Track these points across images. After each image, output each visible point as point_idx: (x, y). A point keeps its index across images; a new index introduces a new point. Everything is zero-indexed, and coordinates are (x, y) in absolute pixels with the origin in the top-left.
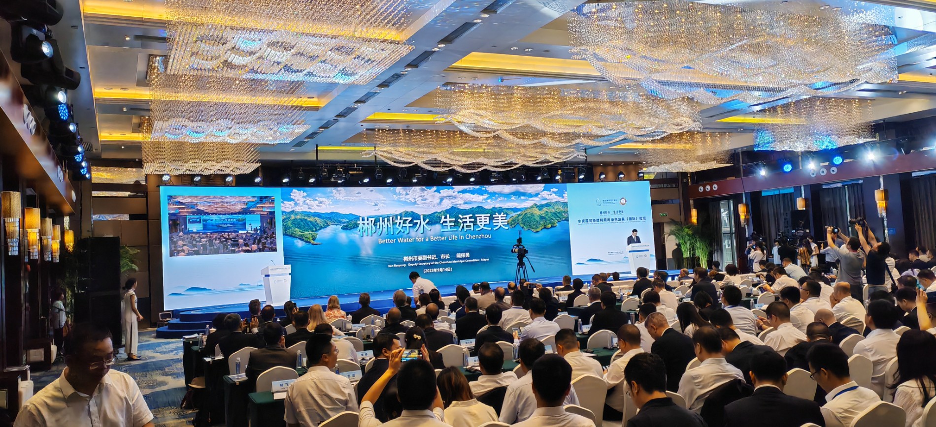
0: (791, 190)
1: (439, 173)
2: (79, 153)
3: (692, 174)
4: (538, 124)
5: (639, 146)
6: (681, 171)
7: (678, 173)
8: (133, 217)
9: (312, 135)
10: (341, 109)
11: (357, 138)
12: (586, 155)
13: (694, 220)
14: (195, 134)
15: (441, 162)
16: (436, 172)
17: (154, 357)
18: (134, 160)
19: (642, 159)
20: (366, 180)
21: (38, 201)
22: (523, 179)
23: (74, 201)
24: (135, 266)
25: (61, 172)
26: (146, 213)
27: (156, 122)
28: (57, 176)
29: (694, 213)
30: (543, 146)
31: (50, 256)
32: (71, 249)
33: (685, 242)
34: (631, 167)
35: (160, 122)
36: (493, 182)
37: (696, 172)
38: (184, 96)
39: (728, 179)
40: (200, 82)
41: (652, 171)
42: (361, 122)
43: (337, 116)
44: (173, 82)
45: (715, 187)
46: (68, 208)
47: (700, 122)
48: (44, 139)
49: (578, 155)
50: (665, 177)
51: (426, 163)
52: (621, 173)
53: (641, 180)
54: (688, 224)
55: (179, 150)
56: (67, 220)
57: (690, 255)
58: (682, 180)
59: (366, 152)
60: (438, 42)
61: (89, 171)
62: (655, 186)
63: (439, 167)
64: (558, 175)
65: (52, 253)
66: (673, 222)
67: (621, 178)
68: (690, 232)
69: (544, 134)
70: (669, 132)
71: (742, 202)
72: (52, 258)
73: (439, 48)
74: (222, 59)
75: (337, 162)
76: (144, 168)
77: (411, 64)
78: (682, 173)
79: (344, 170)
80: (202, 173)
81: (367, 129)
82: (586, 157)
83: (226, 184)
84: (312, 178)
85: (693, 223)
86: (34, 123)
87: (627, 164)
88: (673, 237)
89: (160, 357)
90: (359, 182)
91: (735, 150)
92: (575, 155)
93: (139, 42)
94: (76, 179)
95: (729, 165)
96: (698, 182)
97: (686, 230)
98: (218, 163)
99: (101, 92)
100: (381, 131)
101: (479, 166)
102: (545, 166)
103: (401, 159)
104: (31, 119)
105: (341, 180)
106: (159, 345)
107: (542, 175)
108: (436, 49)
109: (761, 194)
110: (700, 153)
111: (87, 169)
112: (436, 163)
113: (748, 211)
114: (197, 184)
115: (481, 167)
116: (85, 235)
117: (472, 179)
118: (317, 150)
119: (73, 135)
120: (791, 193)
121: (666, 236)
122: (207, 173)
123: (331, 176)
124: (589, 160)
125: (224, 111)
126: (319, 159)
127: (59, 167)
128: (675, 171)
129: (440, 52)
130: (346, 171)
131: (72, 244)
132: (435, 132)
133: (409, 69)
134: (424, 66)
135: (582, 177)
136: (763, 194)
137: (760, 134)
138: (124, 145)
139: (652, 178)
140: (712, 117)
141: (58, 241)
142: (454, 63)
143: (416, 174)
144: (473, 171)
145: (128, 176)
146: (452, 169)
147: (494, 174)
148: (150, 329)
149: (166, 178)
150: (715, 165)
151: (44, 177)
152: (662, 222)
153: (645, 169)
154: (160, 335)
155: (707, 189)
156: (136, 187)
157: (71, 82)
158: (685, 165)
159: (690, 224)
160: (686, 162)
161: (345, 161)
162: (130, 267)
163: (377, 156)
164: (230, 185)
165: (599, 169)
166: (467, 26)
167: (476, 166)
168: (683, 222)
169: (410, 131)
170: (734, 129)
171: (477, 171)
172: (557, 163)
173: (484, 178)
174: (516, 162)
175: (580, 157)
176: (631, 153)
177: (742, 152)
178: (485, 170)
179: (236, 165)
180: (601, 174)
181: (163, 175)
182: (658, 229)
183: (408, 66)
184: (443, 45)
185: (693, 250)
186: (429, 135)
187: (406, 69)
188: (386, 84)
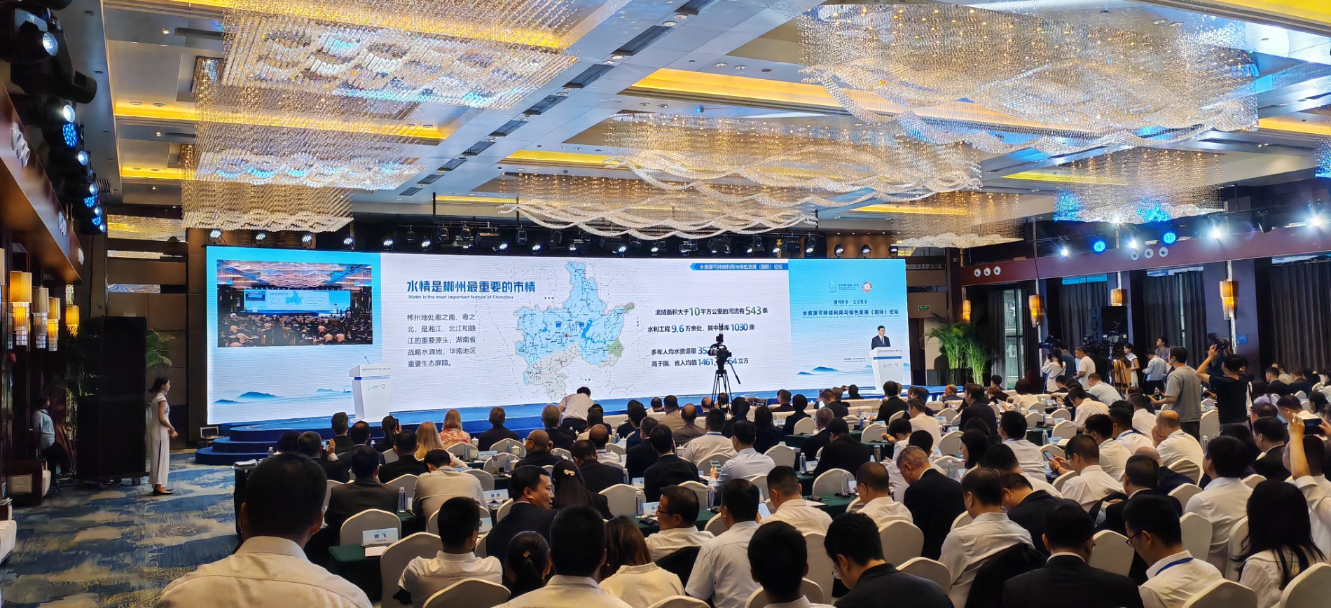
0: (1104, 279)
1: (607, 239)
2: (90, 195)
3: (966, 250)
4: (751, 174)
5: (893, 209)
6: (951, 246)
7: (946, 248)
8: (165, 289)
9: (428, 180)
10: (470, 144)
11: (493, 185)
12: (817, 219)
13: (967, 315)
14: (259, 172)
15: (611, 224)
16: (604, 237)
17: (191, 491)
18: (169, 207)
19: (895, 227)
20: (503, 246)
21: (28, 263)
22: (727, 251)
23: (82, 263)
24: (167, 359)
25: (64, 222)
26: (185, 284)
27: (204, 154)
28: (58, 227)
29: (967, 306)
30: (758, 205)
31: (44, 342)
32: (74, 332)
33: (952, 346)
34: (880, 239)
35: (209, 154)
36: (683, 253)
37: (971, 248)
38: (242, 118)
39: (1016, 259)
40: (270, 98)
41: (909, 245)
42: (499, 163)
43: (465, 153)
44: (230, 97)
45: (997, 271)
46: (72, 273)
47: (979, 178)
48: (40, 173)
49: (806, 220)
50: (927, 255)
51: (589, 225)
52: (866, 247)
53: (893, 258)
54: (957, 322)
55: (235, 196)
56: (70, 290)
57: (959, 366)
58: (952, 260)
59: (506, 206)
60: (613, 53)
61: (104, 222)
62: (913, 266)
63: (609, 230)
64: (778, 247)
65: (47, 338)
66: (936, 318)
67: (866, 254)
68: (960, 333)
69: (758, 188)
70: (936, 191)
71: (1033, 293)
72: (47, 345)
73: (613, 61)
74: (302, 67)
75: (464, 219)
76: (184, 219)
77: (574, 82)
78: (951, 249)
79: (471, 230)
80: (268, 229)
81: (507, 174)
82: (817, 222)
83: (301, 246)
84: (426, 240)
85: (964, 321)
86: (27, 149)
87: (874, 234)
88: (935, 339)
89: (199, 491)
90: (494, 248)
91: (1027, 220)
92: (802, 219)
93: (182, 38)
94: (85, 231)
95: (1018, 240)
96: (973, 263)
97: (955, 330)
98: (291, 215)
99: (126, 108)
100: (526, 177)
101: (665, 230)
102: (759, 234)
103: (554, 217)
104: (23, 144)
105: (468, 245)
106: (199, 473)
107: (754, 248)
108: (610, 63)
109: (1061, 282)
110: (978, 221)
111: (102, 218)
112: (603, 225)
113: (1041, 306)
114: (261, 245)
115: (668, 232)
116: (96, 313)
117: (655, 250)
118: (434, 200)
119: (82, 169)
120: (1102, 282)
121: (926, 338)
122: (275, 229)
123: (452, 240)
124: (822, 226)
125: (303, 142)
126: (437, 214)
127: (60, 214)
128: (942, 246)
129: (614, 67)
130: (475, 232)
131: (76, 326)
132: (603, 180)
133: (570, 89)
134: (593, 87)
135: (810, 250)
136: (1064, 282)
137: (1063, 198)
138: (155, 186)
139: (910, 255)
140: (996, 171)
141: (57, 321)
142: (635, 82)
143: (575, 240)
144: (656, 238)
145: (161, 230)
146: (627, 234)
147: (685, 243)
148: (187, 451)
149: (215, 234)
150: (999, 240)
151: (39, 226)
152: (922, 317)
153: (899, 243)
154: (201, 460)
155: (987, 273)
156: (172, 246)
157: (83, 91)
158: (956, 238)
159: (960, 322)
160: (958, 234)
161: (474, 217)
162: (159, 360)
163: (521, 212)
164: (308, 247)
165: (835, 240)
166: (655, 32)
167: (661, 230)
168: (950, 319)
169: (568, 178)
170: (1027, 189)
171: (662, 237)
172: (776, 230)
173: (672, 248)
174: (717, 227)
175: (809, 222)
176: (881, 218)
177: (1036, 222)
178: (674, 237)
179: (317, 218)
180: (838, 247)
181: (211, 230)
182: (916, 327)
183: (569, 85)
184: (619, 57)
185: (963, 358)
186: (595, 184)
187: (566, 90)
188: (538, 109)
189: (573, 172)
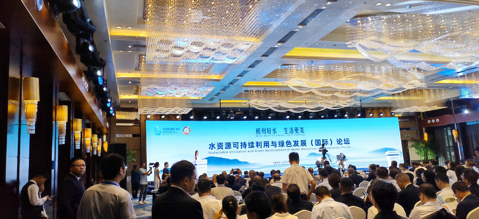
1: (282, 113)
2: (108, 102)
3: (423, 113)
4: (333, 85)
5: (391, 98)
6: (417, 111)
8: (134, 136)
9: (218, 94)
10: (231, 80)
11: (239, 96)
12: (361, 103)
13: (426, 139)
15: (283, 108)
16: (280, 112)
18: (134, 108)
19: (392, 105)
20: (245, 117)
21: (90, 126)
22: (326, 116)
23: (108, 127)
24: (134, 159)
25: (102, 112)
26: (139, 134)
29: (426, 135)
30: (337, 98)
32: (106, 150)
33: (421, 151)
34: (387, 110)
36: (311, 118)
37: (426, 112)
39: (445, 116)
40: (164, 67)
41: (401, 111)
42: (242, 87)
43: (229, 84)
45: (437, 121)
46: (105, 131)
47: (426, 83)
48: (93, 95)
50: (407, 115)
51: (275, 108)
52: (381, 113)
53: (393, 117)
55: (154, 103)
56: (105, 137)
58: (417, 117)
59: (243, 103)
60: (277, 43)
61: (114, 113)
62: (402, 120)
63: (282, 110)
64: (346, 114)
65: (97, 151)
66: (413, 140)
67: (382, 116)
68: (424, 146)
69: (337, 91)
70: (407, 88)
71: (454, 129)
72: (97, 154)
73: (278, 45)
75: (230, 108)
76: (139, 112)
78: (417, 112)
80: (165, 114)
81: (245, 91)
82: (361, 104)
83: (177, 120)
84: (218, 116)
85: (425, 141)
86: (87, 86)
87: (385, 108)
88: (413, 148)
90: (242, 118)
91: (448, 100)
92: (355, 103)
93: (135, 48)
94: (109, 117)
95: (445, 108)
96: (427, 118)
97: (421, 144)
98: (172, 108)
100: (251, 92)
102: (338, 109)
103: (262, 106)
104: (86, 84)
105: (232, 117)
107: (337, 115)
109: (466, 124)
110: (428, 101)
111: (113, 111)
112: (280, 108)
113: (458, 134)
114: (163, 119)
115: (304, 110)
116: (112, 143)
117: (300, 117)
118: (220, 102)
119: (105, 93)
121: (409, 148)
122: (168, 113)
123: (227, 116)
124: (363, 106)
126: (221, 107)
127: (100, 109)
128: (412, 111)
129: (278, 48)
130: (234, 113)
131: (107, 148)
132: (279, 91)
133: (263, 57)
134: (271, 56)
135: (359, 115)
136: (468, 124)
138: (130, 101)
139: (400, 116)
140: (432, 80)
141: (100, 146)
142: (286, 53)
143: (270, 114)
144: (299, 112)
145: (133, 116)
146: (289, 111)
147: (311, 114)
149: (149, 116)
150: (436, 108)
152: (407, 140)
153: (395, 111)
155: (433, 121)
156: (136, 121)
157: (102, 64)
158: (418, 107)
159: (423, 141)
160: (419, 106)
161: (234, 108)
162: (132, 159)
163: (250, 104)
164: (179, 120)
165: (369, 111)
166: (291, 33)
167: (301, 109)
168: (419, 140)
169: (267, 91)
170: (447, 87)
171: (302, 112)
172: (345, 107)
173: (306, 116)
174: (323, 107)
175: (357, 104)
176: (386, 102)
177: (453, 101)
178: (306, 111)
179: (181, 109)
180: (370, 114)
181: (147, 115)
182: (405, 143)
183: (263, 56)
184: (280, 44)
185: (426, 156)
186: (276, 93)
187: (262, 58)
188: (253, 66)
189: (268, 89)
